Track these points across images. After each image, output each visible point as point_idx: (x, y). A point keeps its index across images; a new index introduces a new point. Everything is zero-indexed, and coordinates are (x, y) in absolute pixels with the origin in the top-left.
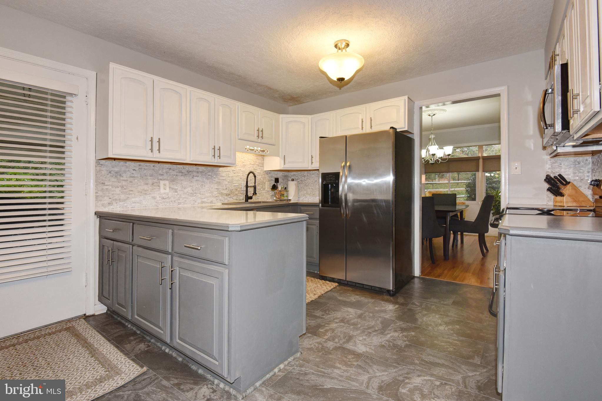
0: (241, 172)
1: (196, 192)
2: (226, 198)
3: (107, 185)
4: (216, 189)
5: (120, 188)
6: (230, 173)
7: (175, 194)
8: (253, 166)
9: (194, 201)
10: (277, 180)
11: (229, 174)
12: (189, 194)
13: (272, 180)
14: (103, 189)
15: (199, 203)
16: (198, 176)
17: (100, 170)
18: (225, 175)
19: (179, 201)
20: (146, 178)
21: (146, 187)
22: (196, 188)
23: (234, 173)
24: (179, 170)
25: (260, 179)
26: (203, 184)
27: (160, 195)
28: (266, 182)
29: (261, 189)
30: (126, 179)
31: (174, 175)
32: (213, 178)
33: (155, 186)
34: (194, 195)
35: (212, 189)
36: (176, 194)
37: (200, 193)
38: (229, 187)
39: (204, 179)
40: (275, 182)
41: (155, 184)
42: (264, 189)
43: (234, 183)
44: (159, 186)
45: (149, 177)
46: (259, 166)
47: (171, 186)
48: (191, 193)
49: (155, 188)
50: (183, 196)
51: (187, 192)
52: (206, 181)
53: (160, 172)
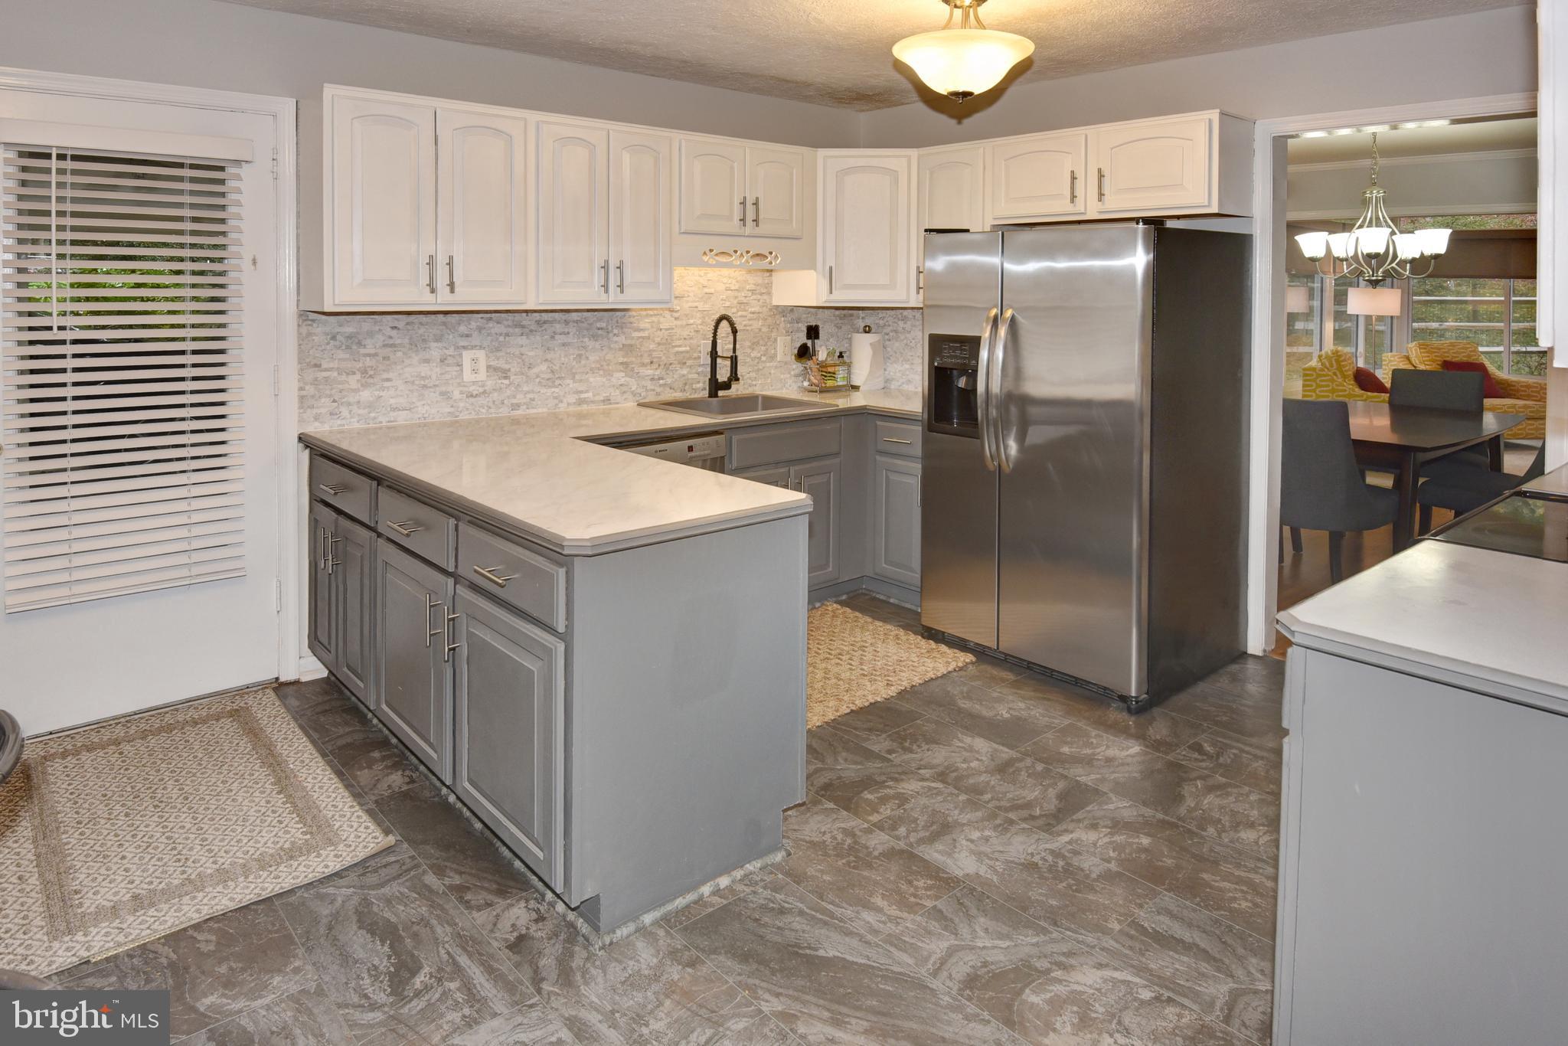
0: (699, 315)
1: (563, 376)
2: (653, 388)
3: (326, 370)
4: (622, 363)
5: (358, 376)
6: (662, 319)
7: (502, 383)
8: (736, 294)
9: (555, 398)
10: (813, 332)
11: (659, 323)
12: (542, 381)
13: (798, 330)
14: (316, 379)
15: (569, 404)
17: (309, 334)
18: (648, 326)
19: (514, 401)
20: (425, 345)
21: (424, 370)
22: (563, 364)
23: (676, 319)
24: (513, 321)
25: (760, 330)
26: (583, 352)
27: (461, 388)
28: (779, 338)
29: (764, 358)
30: (373, 351)
31: (501, 335)
32: (611, 335)
33: (448, 365)
34: (558, 382)
35: (608, 365)
36: (506, 382)
37: (573, 378)
38: (660, 358)
39: (586, 340)
40: (809, 337)
41: (450, 360)
42: (773, 357)
43: (676, 346)
44: (460, 365)
45: (433, 345)
46: (756, 294)
47: (491, 364)
48: (548, 379)
49: (448, 369)
50: (525, 388)
51: (538, 376)
52: (590, 344)
53: (462, 329)
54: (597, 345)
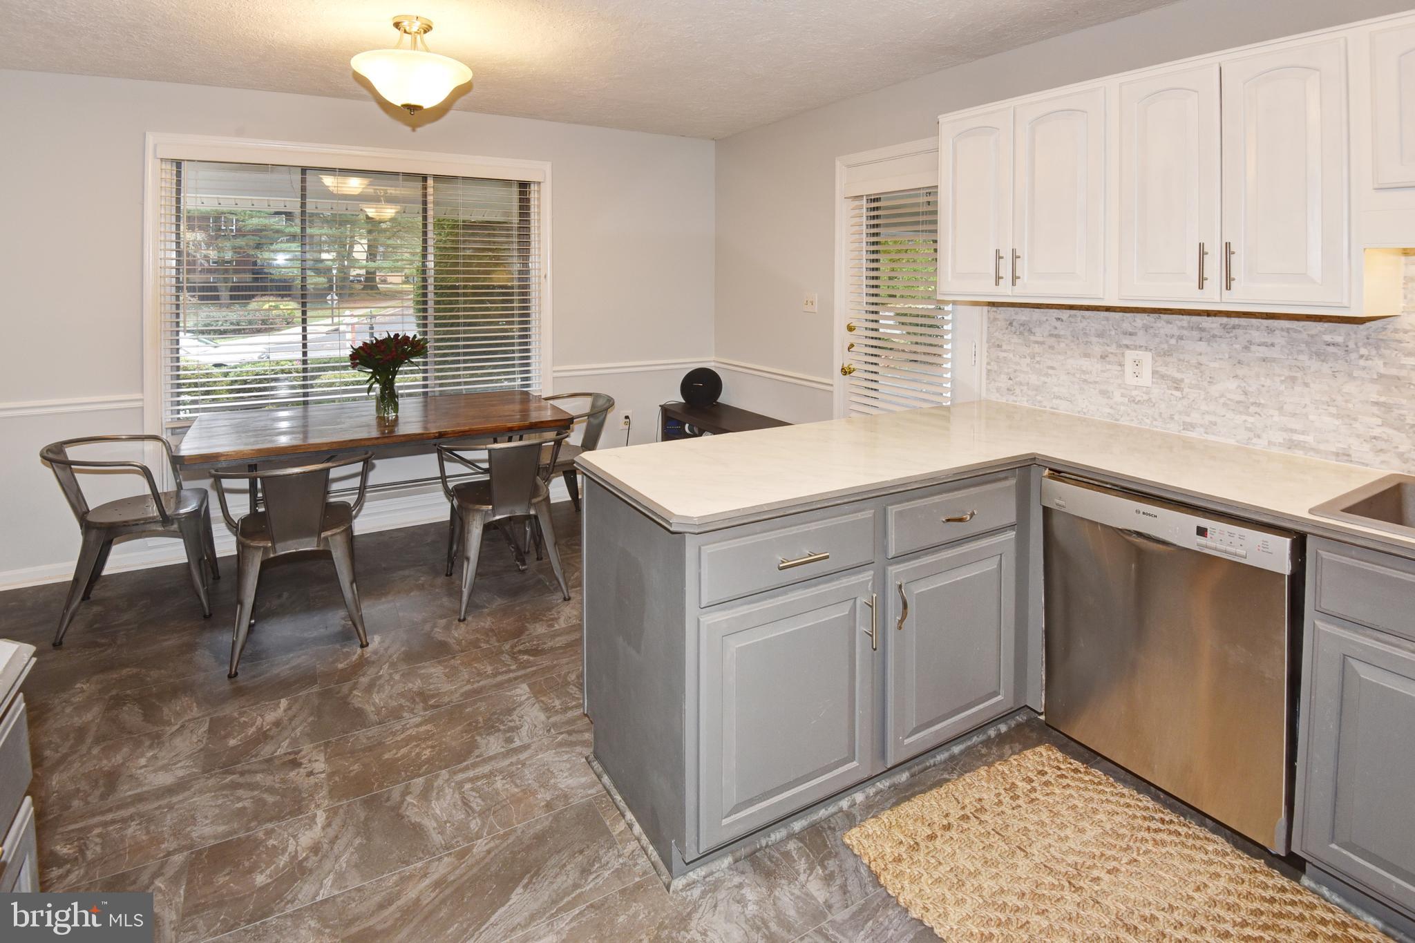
1: (1262, 401)
3: (1005, 351)
5: (1028, 360)
7: (1172, 394)
9: (1249, 430)
12: (1229, 402)
14: (998, 357)
15: (1270, 443)
16: (1273, 345)
17: (995, 319)
19: (1188, 419)
20: (1087, 339)
21: (1085, 363)
22: (1263, 386)
24: (1189, 322)
26: (1299, 375)
27: (1123, 391)
30: (1040, 339)
31: (1172, 336)
33: (1109, 363)
34: (1252, 409)
36: (1178, 394)
37: (1281, 409)
41: (1111, 358)
44: (1121, 365)
45: (1094, 339)
47: (1158, 369)
48: (1239, 402)
49: (1108, 367)
50: (1204, 407)
51: (1222, 396)
52: (1315, 365)
53: (1126, 326)
54: (1326, 368)
